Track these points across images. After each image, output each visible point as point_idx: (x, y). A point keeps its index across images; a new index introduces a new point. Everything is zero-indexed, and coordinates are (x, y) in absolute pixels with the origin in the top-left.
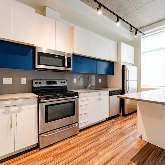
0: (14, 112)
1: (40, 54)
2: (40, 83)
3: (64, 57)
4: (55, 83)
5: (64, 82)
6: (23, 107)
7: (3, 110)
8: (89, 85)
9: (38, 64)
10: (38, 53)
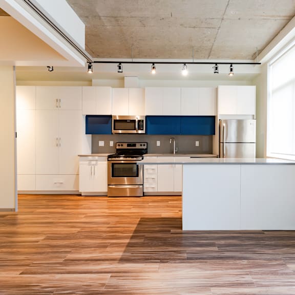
0: (93, 165)
1: (116, 121)
2: (122, 145)
3: (135, 120)
4: (135, 145)
5: (144, 145)
6: (99, 162)
7: (87, 162)
8: (176, 149)
9: (114, 129)
10: (114, 120)
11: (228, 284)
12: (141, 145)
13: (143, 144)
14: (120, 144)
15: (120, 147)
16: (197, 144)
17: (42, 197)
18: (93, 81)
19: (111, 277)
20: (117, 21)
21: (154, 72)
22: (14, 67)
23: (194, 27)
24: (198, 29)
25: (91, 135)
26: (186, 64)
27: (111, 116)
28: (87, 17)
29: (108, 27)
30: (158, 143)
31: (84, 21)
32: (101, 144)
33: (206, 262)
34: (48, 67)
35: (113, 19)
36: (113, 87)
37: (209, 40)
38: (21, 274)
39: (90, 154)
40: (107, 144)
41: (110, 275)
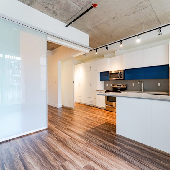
3: (118, 73)
4: (121, 86)
9: (110, 78)
10: (110, 74)
11: (101, 165)
12: (124, 86)
13: (124, 85)
14: (114, 85)
15: (114, 87)
16: (159, 85)
17: (86, 106)
18: (105, 56)
19: (70, 138)
20: (97, 28)
21: (121, 46)
22: (73, 58)
23: (134, 13)
24: (137, 13)
25: (103, 81)
26: (139, 36)
27: (108, 72)
28: (87, 32)
29: (96, 32)
30: (133, 85)
31: (88, 34)
32: (107, 85)
33: (105, 151)
34: (84, 55)
35: (95, 28)
36: (109, 57)
37: (151, 15)
38: (55, 127)
39: (103, 90)
40: (109, 85)
41: (70, 137)
